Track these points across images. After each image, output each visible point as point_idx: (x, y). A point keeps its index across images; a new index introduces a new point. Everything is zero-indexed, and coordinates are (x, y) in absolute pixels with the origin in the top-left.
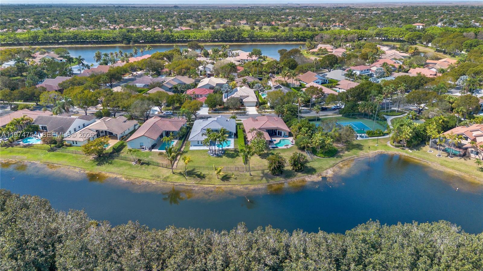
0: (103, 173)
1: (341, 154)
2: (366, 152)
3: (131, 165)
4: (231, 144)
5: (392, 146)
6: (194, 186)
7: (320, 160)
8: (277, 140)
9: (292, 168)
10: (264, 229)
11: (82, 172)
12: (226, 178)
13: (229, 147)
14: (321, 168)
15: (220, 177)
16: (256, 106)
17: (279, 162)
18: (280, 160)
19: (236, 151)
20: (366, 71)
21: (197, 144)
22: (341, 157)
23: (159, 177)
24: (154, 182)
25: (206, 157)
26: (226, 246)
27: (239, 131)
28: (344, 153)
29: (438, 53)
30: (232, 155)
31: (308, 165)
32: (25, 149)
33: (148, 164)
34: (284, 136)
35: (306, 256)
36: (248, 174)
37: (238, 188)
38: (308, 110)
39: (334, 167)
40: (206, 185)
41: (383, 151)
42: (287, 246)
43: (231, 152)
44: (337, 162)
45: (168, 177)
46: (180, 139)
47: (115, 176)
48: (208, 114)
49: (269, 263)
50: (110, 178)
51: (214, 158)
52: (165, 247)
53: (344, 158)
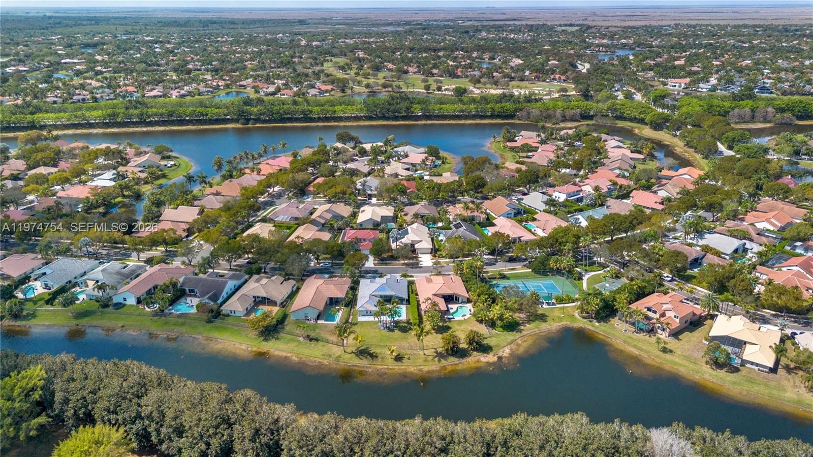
0: (272, 350)
1: (522, 327)
2: (550, 325)
3: (299, 341)
4: (403, 313)
5: (579, 317)
6: (367, 367)
7: (499, 335)
8: (453, 307)
9: (467, 346)
10: (436, 419)
11: (250, 349)
12: (399, 358)
13: (401, 318)
14: (498, 346)
15: (393, 357)
16: (431, 253)
17: (454, 343)
18: (455, 340)
19: (408, 322)
20: (576, 193)
21: (365, 313)
22: (520, 331)
23: (330, 356)
24: (326, 362)
25: (377, 330)
26: (406, 434)
27: (411, 296)
28: (525, 326)
29: (688, 149)
30: (404, 328)
31: (485, 342)
32: (180, 320)
33: (317, 340)
34: (463, 302)
35: (466, 441)
36: (422, 353)
37: (412, 369)
38: (493, 261)
39: (512, 345)
40: (379, 366)
41: (568, 323)
42: (453, 433)
43: (404, 325)
44: (516, 338)
45: (340, 356)
46: (347, 306)
47: (284, 354)
48: (373, 266)
49: (437, 445)
50: (281, 357)
51: (385, 332)
52: (362, 434)
53: (524, 333)
